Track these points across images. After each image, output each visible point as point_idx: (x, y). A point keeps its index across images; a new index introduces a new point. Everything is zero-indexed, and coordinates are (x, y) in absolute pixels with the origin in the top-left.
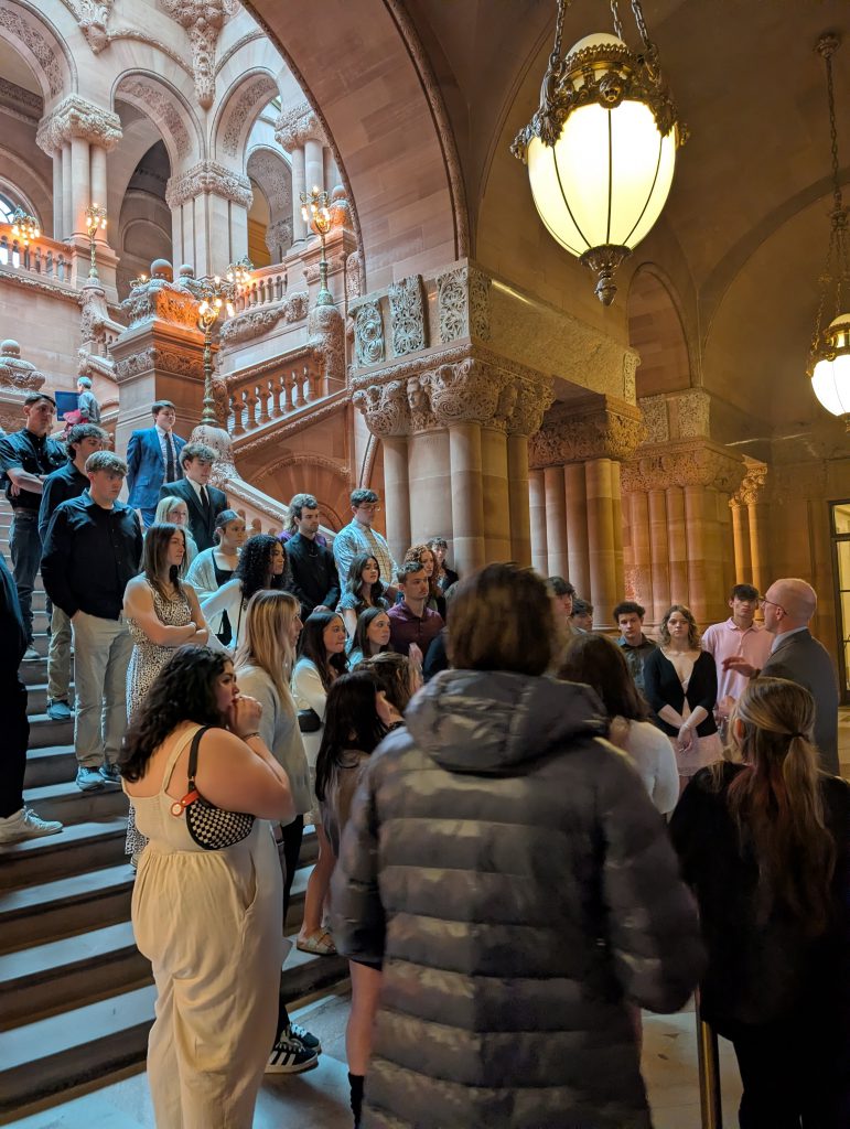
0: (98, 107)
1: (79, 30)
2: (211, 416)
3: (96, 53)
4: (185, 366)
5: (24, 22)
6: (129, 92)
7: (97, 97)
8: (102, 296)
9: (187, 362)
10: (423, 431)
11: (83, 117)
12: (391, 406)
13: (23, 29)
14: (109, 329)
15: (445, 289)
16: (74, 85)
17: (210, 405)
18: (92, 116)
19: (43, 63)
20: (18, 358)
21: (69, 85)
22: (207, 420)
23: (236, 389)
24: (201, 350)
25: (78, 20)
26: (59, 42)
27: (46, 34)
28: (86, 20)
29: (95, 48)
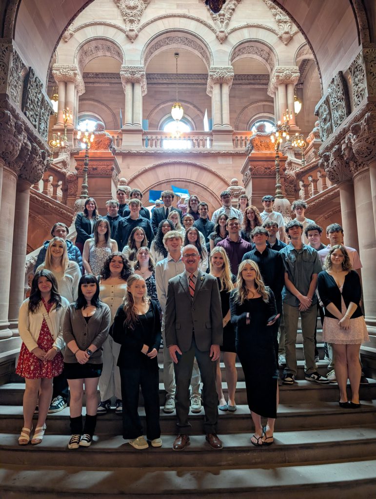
0: (287, 67)
1: (278, 39)
2: (279, 193)
3: (286, 45)
4: (268, 171)
5: (257, 48)
6: (306, 54)
7: (288, 63)
8: (291, 149)
9: (269, 168)
10: (357, 173)
11: (281, 74)
12: (335, 163)
13: (257, 51)
14: (295, 163)
15: (354, 72)
16: (277, 62)
17: (280, 187)
18: (285, 72)
19: (267, 61)
20: (237, 185)
21: (276, 63)
22: (278, 195)
23: (304, 176)
24: (274, 161)
25: (277, 34)
26: (270, 48)
27: (265, 48)
28: (281, 33)
29: (285, 43)
